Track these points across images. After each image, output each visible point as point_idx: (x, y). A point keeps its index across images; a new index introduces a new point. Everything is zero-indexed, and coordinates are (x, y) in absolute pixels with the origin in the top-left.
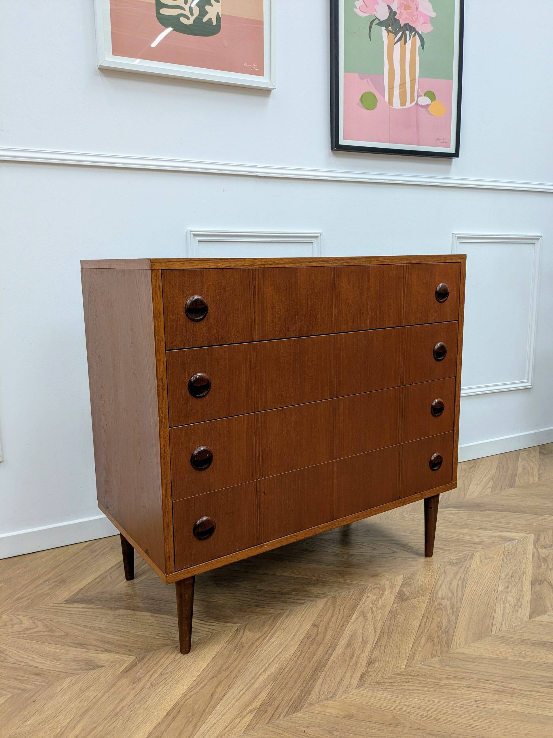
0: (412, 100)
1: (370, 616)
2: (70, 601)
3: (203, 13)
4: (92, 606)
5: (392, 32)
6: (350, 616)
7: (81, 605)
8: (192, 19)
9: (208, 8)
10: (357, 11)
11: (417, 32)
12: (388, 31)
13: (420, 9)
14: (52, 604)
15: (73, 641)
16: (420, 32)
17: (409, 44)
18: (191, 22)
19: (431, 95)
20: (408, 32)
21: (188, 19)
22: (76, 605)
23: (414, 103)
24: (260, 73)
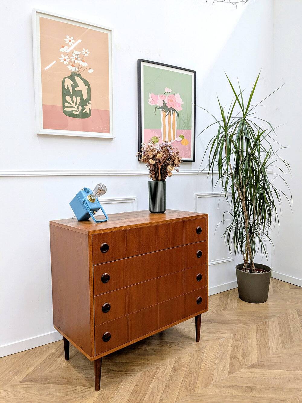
0: (174, 139)
1: (160, 379)
2: (23, 381)
3: (83, 109)
4: (34, 383)
5: (165, 111)
6: (152, 380)
7: (28, 383)
8: (79, 112)
9: (85, 107)
10: (150, 103)
11: (175, 111)
12: (163, 111)
13: (177, 101)
14: (14, 383)
15: (27, 401)
16: (177, 111)
17: (172, 116)
18: (78, 113)
19: (182, 137)
20: (171, 111)
21: (77, 112)
22: (26, 383)
23: (175, 140)
24: (108, 132)
